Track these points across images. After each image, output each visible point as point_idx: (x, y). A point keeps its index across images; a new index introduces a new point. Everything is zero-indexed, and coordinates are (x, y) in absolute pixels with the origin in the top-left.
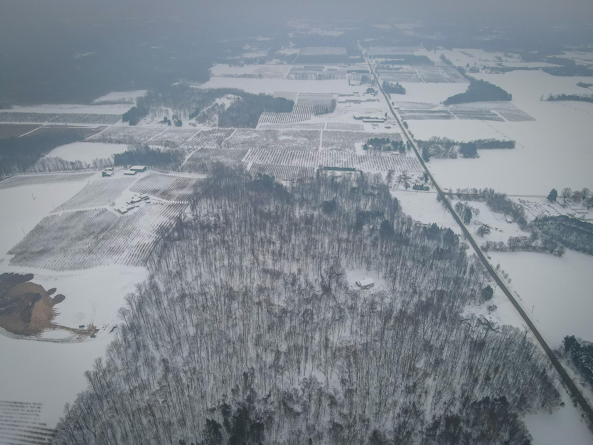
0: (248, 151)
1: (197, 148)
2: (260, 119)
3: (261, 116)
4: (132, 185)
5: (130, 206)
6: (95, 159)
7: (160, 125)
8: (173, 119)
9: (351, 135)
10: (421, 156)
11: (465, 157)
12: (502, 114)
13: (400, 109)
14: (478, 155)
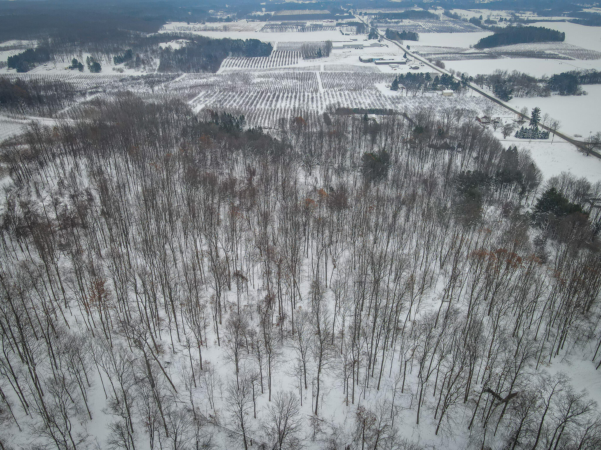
0: (199, 93)
2: (223, 63)
3: (226, 60)
7: (66, 71)
8: (87, 62)
9: (364, 76)
10: (491, 94)
11: (562, 94)
12: (564, 54)
13: (420, 53)
14: (582, 90)
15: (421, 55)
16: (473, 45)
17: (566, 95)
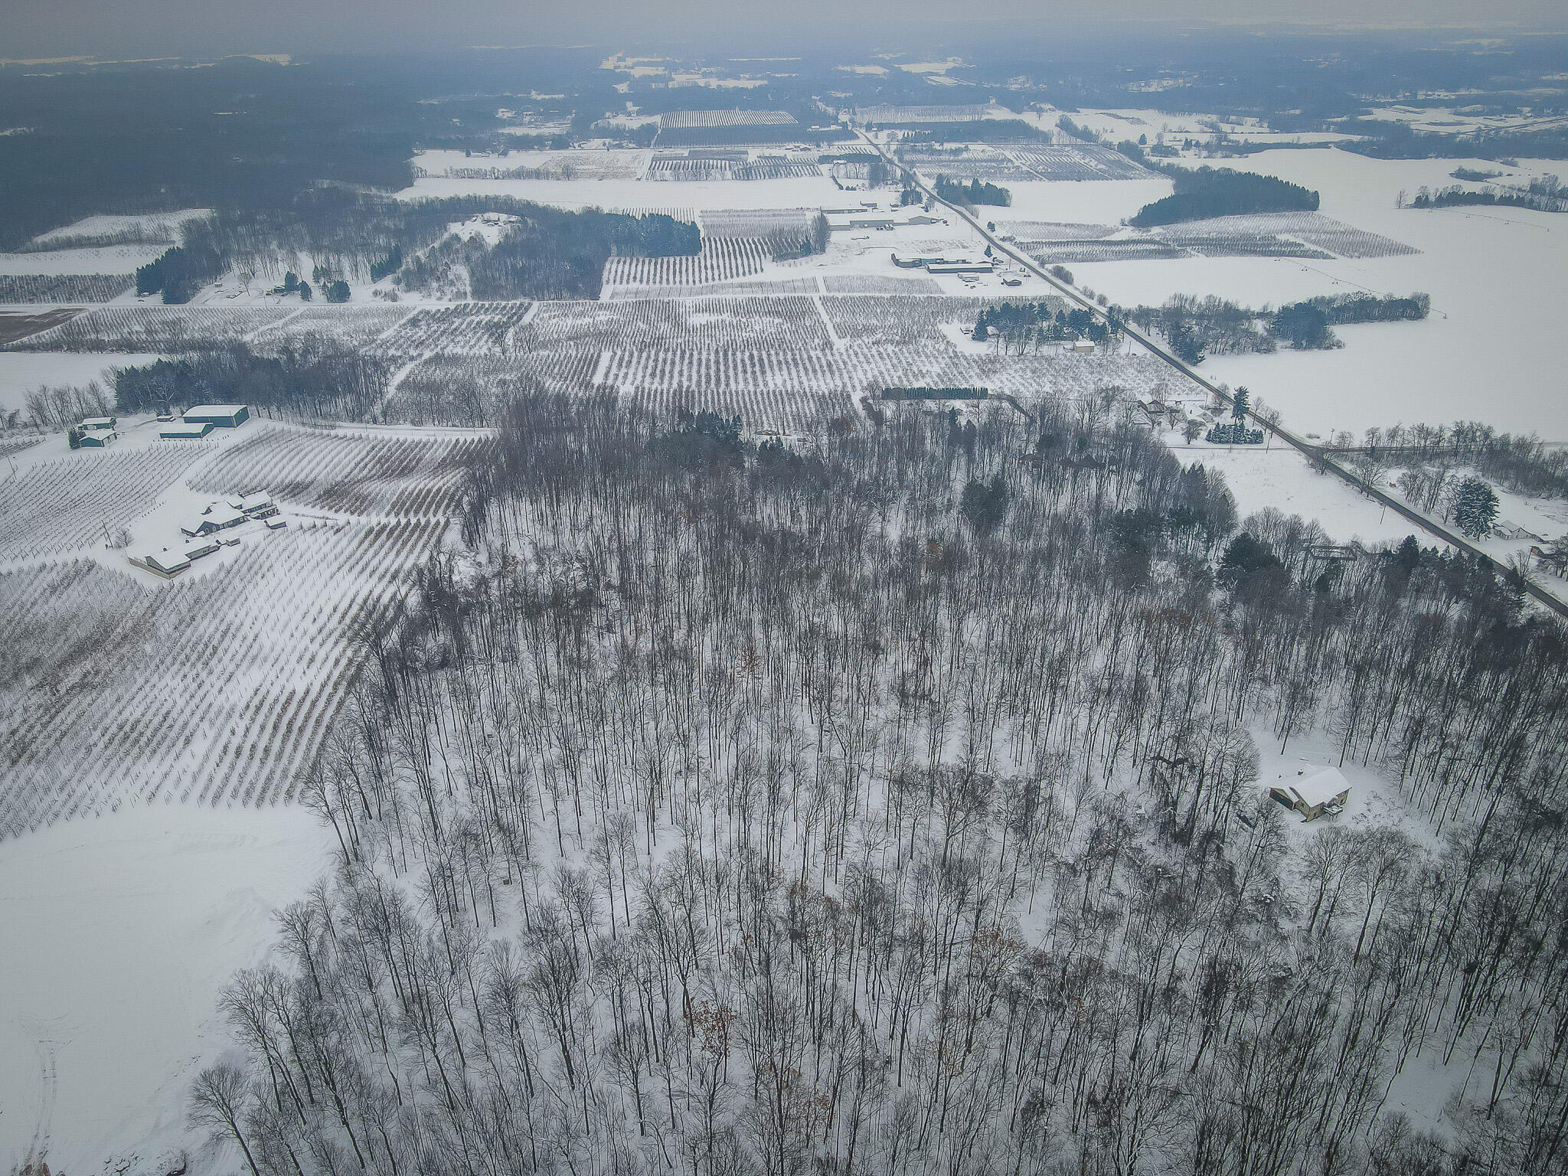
0: (599, 356)
1: (420, 355)
2: (605, 274)
3: (608, 266)
4: (197, 468)
5: (200, 543)
6: (36, 390)
7: (272, 301)
8: (317, 279)
9: (914, 305)
10: (1165, 348)
11: (1297, 346)
12: (1314, 242)
13: (1018, 239)
14: (1335, 339)
15: (1020, 246)
16: (1127, 219)
17: (1305, 349)
